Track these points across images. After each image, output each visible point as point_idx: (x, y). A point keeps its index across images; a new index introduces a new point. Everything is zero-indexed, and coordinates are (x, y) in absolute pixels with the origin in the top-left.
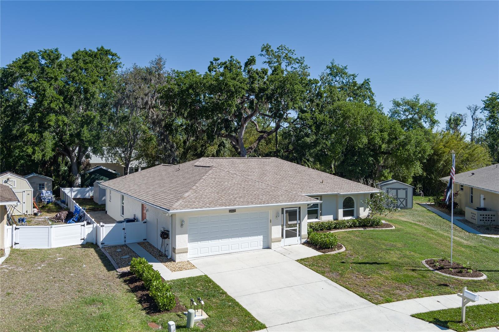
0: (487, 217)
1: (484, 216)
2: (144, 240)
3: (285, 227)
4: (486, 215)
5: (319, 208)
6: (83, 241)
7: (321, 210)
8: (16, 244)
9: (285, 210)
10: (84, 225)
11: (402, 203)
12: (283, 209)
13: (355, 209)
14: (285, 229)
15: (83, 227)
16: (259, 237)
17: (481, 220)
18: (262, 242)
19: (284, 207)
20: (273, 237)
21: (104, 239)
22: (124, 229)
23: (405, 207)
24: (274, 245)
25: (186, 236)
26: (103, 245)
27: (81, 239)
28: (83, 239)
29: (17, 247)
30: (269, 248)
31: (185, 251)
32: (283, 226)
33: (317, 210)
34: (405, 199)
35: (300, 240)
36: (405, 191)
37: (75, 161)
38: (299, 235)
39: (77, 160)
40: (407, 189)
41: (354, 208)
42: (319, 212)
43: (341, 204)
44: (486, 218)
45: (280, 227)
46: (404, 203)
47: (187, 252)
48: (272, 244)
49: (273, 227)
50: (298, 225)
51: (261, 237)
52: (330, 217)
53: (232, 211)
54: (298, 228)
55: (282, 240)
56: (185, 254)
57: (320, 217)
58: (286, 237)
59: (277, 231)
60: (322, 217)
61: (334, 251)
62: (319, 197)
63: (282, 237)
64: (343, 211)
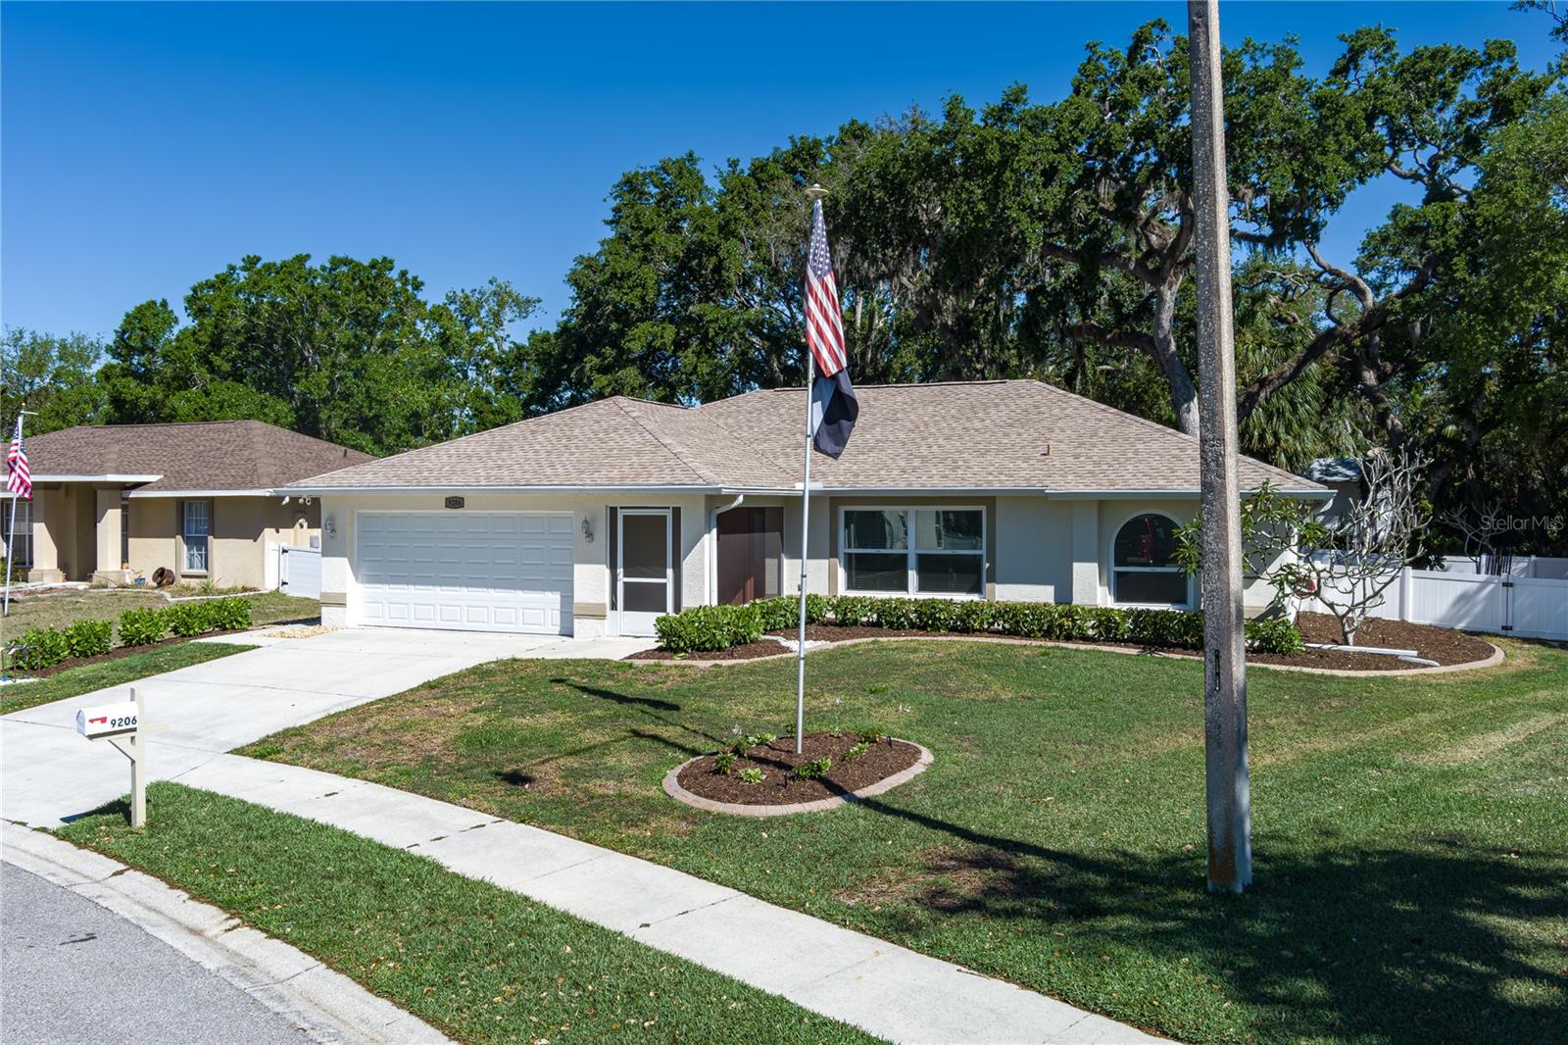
3: (620, 571)
7: (992, 558)
8: (284, 583)
9: (621, 515)
12: (613, 511)
13: (1194, 571)
14: (622, 579)
16: (549, 595)
18: (556, 615)
19: (619, 506)
20: (577, 599)
24: (580, 627)
29: (284, 590)
30: (572, 636)
31: (340, 603)
32: (613, 567)
33: (977, 558)
42: (986, 566)
45: (607, 572)
47: (343, 605)
48: (576, 621)
49: (576, 566)
50: (670, 572)
51: (554, 598)
52: (1042, 594)
53: (455, 502)
54: (669, 580)
55: (609, 612)
56: (340, 609)
57: (988, 586)
58: (627, 608)
59: (593, 581)
60: (998, 587)
61: (666, 658)
62: (983, 508)
63: (614, 606)
64: (1119, 574)
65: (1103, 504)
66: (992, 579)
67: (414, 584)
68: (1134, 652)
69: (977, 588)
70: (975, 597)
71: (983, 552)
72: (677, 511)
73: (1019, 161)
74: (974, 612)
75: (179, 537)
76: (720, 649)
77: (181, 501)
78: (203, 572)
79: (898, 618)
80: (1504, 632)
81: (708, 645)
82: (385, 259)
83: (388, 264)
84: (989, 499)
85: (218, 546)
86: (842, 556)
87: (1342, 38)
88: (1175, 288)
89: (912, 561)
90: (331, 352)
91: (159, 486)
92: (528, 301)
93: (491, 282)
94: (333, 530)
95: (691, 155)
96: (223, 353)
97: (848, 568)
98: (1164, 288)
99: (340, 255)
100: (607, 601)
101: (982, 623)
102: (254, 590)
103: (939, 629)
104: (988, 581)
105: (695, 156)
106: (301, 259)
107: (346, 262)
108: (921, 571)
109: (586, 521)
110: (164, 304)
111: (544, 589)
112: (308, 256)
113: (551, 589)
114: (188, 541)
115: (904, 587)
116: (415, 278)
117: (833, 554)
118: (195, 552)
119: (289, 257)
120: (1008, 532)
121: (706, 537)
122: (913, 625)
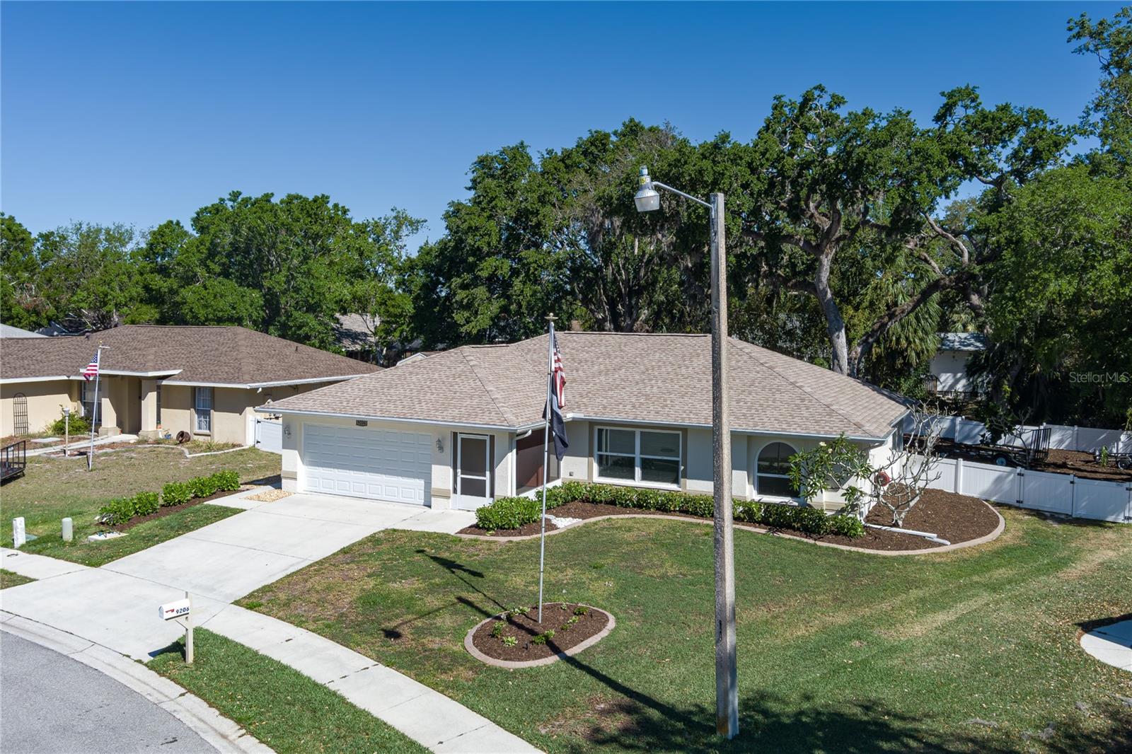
3: (459, 471)
7: (685, 464)
8: (258, 442)
9: (459, 437)
12: (455, 435)
14: (460, 476)
16: (418, 481)
18: (422, 492)
19: (458, 431)
20: (433, 486)
24: (435, 502)
25: (295, 453)
29: (257, 446)
30: (430, 507)
31: (293, 477)
32: (455, 468)
33: (676, 462)
38: (492, 496)
42: (681, 467)
43: (754, 457)
45: (451, 470)
47: (295, 479)
48: (433, 499)
49: (433, 466)
50: (488, 473)
51: (421, 483)
53: (362, 423)
54: (487, 478)
55: (452, 495)
56: (293, 481)
57: (682, 480)
58: (463, 493)
59: (443, 475)
60: (688, 481)
61: (481, 535)
62: (680, 432)
63: (455, 491)
64: (760, 477)
65: (750, 436)
66: (685, 476)
67: (338, 468)
68: (763, 531)
69: (676, 481)
70: (673, 487)
71: (680, 459)
72: (492, 438)
73: (724, 183)
74: (670, 500)
75: (192, 410)
76: (513, 529)
77: (194, 388)
78: (207, 432)
79: (626, 501)
80: (1017, 505)
81: (506, 526)
82: (323, 195)
83: (325, 199)
84: (685, 430)
85: (217, 416)
86: (596, 456)
87: (943, 94)
88: (830, 257)
89: (638, 462)
90: (288, 258)
91: (180, 377)
92: (418, 222)
93: (392, 210)
94: (289, 434)
95: (522, 143)
96: (216, 260)
97: (600, 463)
98: (823, 257)
99: (293, 193)
100: (451, 488)
101: (675, 507)
102: (240, 445)
103: (650, 508)
104: (682, 477)
105: (525, 144)
106: (267, 198)
107: (298, 197)
108: (643, 468)
109: (439, 441)
110: (178, 223)
111: (414, 477)
112: (272, 194)
113: (418, 478)
114: (198, 412)
115: (633, 478)
116: (343, 207)
117: (591, 455)
118: (202, 419)
119: (259, 195)
121: (510, 454)
122: (634, 506)
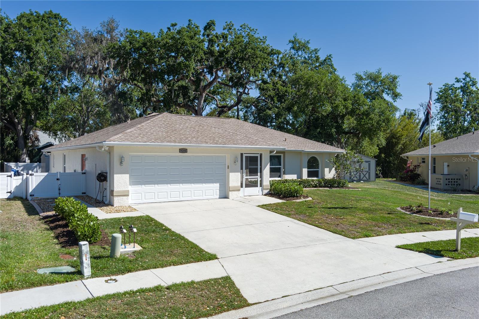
0: (453, 181)
1: (449, 181)
2: (83, 193)
3: (244, 174)
4: (452, 179)
5: (282, 167)
6: (9, 194)
7: (284, 168)
9: (244, 155)
10: (11, 176)
11: (365, 176)
12: (242, 154)
13: (320, 170)
14: (245, 177)
15: (9, 178)
16: (215, 184)
17: (446, 184)
18: (218, 191)
19: (244, 153)
20: (230, 185)
21: (34, 190)
22: (58, 179)
23: (368, 180)
24: (232, 195)
25: (127, 176)
26: (33, 197)
27: (7, 192)
28: (10, 192)
30: (226, 197)
31: (126, 194)
32: (242, 173)
33: (280, 168)
34: (367, 172)
35: (262, 191)
36: (367, 164)
37: (21, 134)
38: (261, 186)
39: (24, 134)
40: (370, 161)
41: (318, 168)
42: (282, 170)
43: (306, 163)
44: (451, 182)
45: (239, 174)
46: (367, 176)
47: (128, 195)
48: (230, 193)
49: (231, 174)
50: (259, 174)
52: (294, 177)
54: (259, 177)
55: (240, 189)
56: (125, 198)
57: (284, 176)
58: (246, 186)
59: (236, 178)
60: (286, 176)
62: (282, 155)
63: (242, 186)
64: (308, 171)
65: (308, 153)
66: (284, 173)
69: (280, 177)
70: (279, 179)
72: (261, 155)
84: (284, 152)
100: (240, 185)
111: (213, 183)
113: (216, 183)
120: (288, 161)
